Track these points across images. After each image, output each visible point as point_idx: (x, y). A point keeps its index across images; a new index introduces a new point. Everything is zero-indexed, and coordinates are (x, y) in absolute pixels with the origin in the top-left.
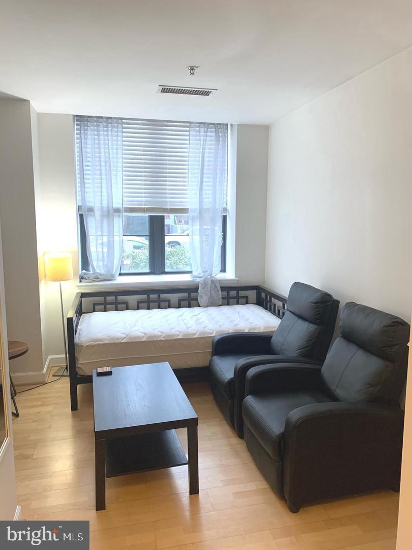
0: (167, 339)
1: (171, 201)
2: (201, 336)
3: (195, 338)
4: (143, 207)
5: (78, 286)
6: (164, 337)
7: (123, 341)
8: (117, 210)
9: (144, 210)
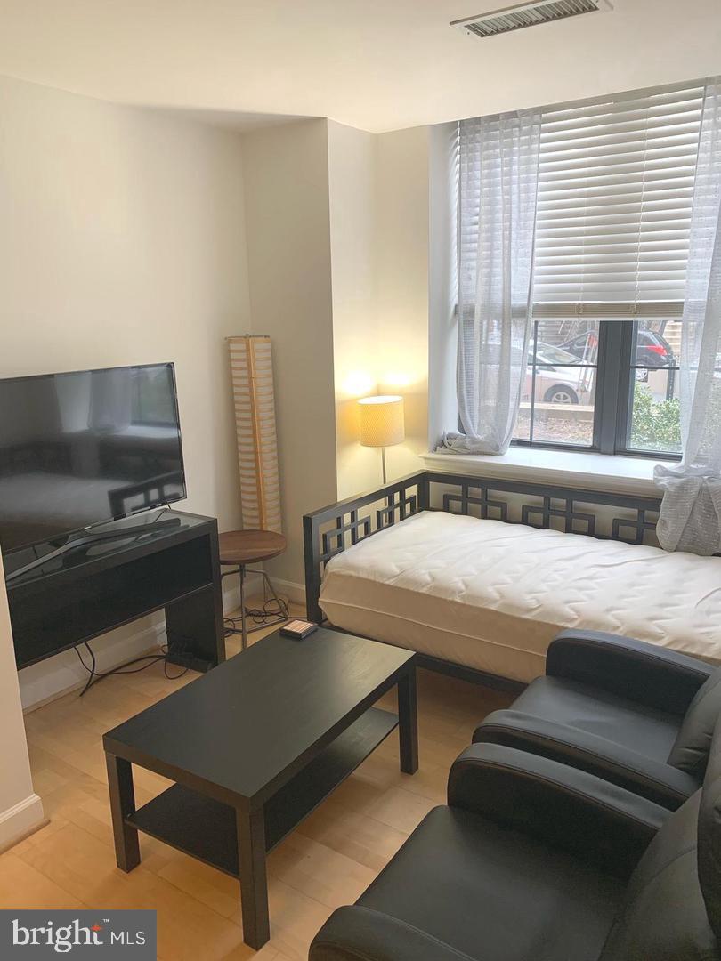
0: (467, 603)
1: (644, 288)
2: (539, 620)
3: (526, 621)
4: (576, 302)
5: (425, 458)
6: (463, 597)
7: (387, 582)
8: (521, 313)
9: (578, 311)
